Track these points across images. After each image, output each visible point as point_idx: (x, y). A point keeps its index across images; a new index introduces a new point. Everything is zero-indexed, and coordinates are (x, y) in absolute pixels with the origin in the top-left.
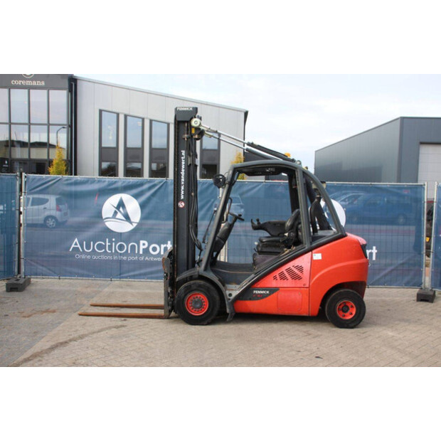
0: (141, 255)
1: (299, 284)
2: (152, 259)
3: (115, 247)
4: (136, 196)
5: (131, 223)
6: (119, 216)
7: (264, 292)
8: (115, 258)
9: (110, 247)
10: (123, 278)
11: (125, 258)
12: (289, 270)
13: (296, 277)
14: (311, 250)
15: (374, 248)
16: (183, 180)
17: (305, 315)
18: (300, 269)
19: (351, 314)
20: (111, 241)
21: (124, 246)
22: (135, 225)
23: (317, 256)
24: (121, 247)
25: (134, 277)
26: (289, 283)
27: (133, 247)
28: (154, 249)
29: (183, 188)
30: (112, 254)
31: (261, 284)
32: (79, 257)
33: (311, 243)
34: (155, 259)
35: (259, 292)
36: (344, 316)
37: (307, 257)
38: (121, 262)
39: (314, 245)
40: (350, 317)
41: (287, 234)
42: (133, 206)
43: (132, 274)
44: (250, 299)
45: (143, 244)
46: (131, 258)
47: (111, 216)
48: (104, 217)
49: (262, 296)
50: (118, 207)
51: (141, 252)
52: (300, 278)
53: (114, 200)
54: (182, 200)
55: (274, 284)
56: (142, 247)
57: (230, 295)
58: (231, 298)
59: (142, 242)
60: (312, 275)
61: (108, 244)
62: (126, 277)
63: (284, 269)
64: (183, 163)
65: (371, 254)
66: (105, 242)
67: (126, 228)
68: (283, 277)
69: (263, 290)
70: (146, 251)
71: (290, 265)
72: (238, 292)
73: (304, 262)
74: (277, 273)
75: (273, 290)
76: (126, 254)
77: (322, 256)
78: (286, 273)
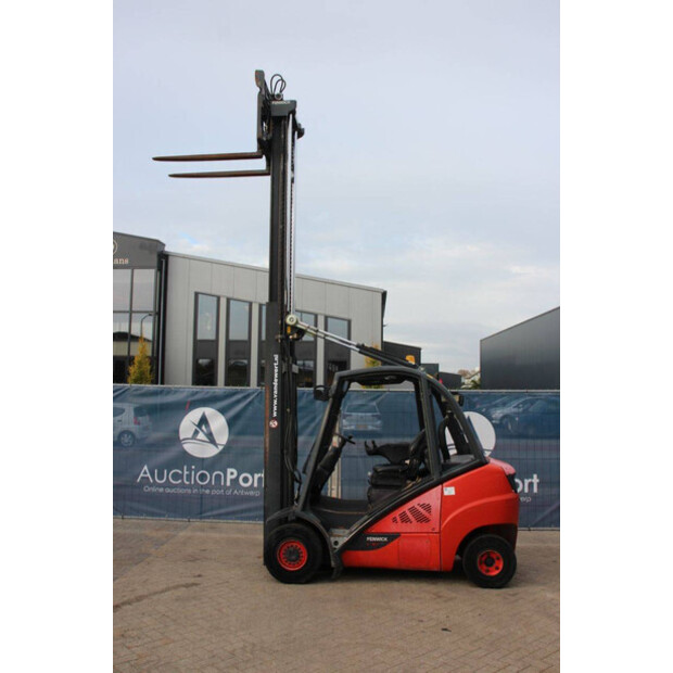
0: (229, 488)
1: (426, 527)
2: (242, 493)
3: (195, 477)
4: (222, 411)
5: (216, 445)
6: (201, 436)
7: (381, 539)
8: (195, 491)
9: (189, 477)
10: (205, 518)
11: (207, 491)
12: (412, 510)
13: (422, 519)
14: (441, 482)
15: (535, 476)
16: (276, 392)
17: (436, 569)
18: (428, 508)
19: (497, 568)
20: (189, 469)
21: (206, 475)
22: (221, 448)
23: (450, 491)
24: (203, 477)
25: (219, 516)
26: (414, 527)
27: (218, 477)
29: (275, 402)
30: (190, 486)
31: (376, 528)
32: (149, 489)
33: (441, 474)
34: (246, 493)
35: (374, 539)
36: (488, 571)
37: (435, 492)
38: (202, 496)
39: (444, 476)
40: (496, 573)
41: (408, 462)
42: (218, 423)
43: (215, 512)
44: (363, 549)
45: (232, 473)
46: (215, 492)
47: (190, 436)
48: (181, 438)
49: (379, 545)
50: (199, 425)
51: (228, 484)
52: (427, 520)
53: (194, 415)
54: (275, 419)
55: (393, 528)
56: (229, 477)
57: (336, 543)
58: (338, 547)
59: (229, 470)
60: (443, 515)
61: (186, 473)
62: (208, 517)
63: (406, 508)
64: (276, 371)
65: (531, 484)
66: (183, 471)
67: (210, 452)
68: (405, 519)
69: (379, 536)
70: (235, 481)
71: (415, 503)
72: (346, 539)
73: (432, 498)
74: (397, 514)
75: (393, 537)
76: (209, 486)
77: (456, 491)
78: (409, 514)
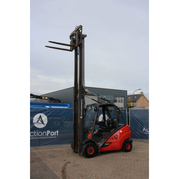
0: (47, 136)
1: (117, 140)
2: (51, 137)
3: (38, 134)
4: (46, 114)
5: (44, 124)
6: (40, 122)
7: (108, 144)
9: (36, 134)
10: (41, 146)
12: (114, 136)
13: (116, 138)
14: (119, 129)
16: (82, 109)
17: (118, 150)
18: (117, 135)
19: (129, 148)
21: (41, 133)
22: (45, 125)
24: (40, 134)
25: (45, 145)
26: (114, 140)
27: (45, 133)
28: (52, 134)
29: (82, 112)
30: (36, 137)
31: (108, 141)
34: (53, 137)
35: (107, 144)
36: (127, 148)
37: (118, 132)
38: (40, 140)
41: (110, 125)
43: (43, 144)
44: (104, 147)
45: (48, 132)
46: (44, 138)
47: (36, 122)
48: (34, 122)
51: (48, 135)
52: (117, 138)
55: (110, 141)
56: (48, 133)
57: (99, 146)
58: (100, 147)
59: (48, 131)
60: (120, 137)
61: (35, 133)
62: (42, 145)
63: (113, 136)
66: (34, 133)
67: (42, 126)
68: (113, 139)
70: (49, 134)
71: (114, 135)
72: (102, 145)
74: (111, 138)
75: (110, 143)
76: (42, 136)
77: (122, 131)
78: (113, 137)
